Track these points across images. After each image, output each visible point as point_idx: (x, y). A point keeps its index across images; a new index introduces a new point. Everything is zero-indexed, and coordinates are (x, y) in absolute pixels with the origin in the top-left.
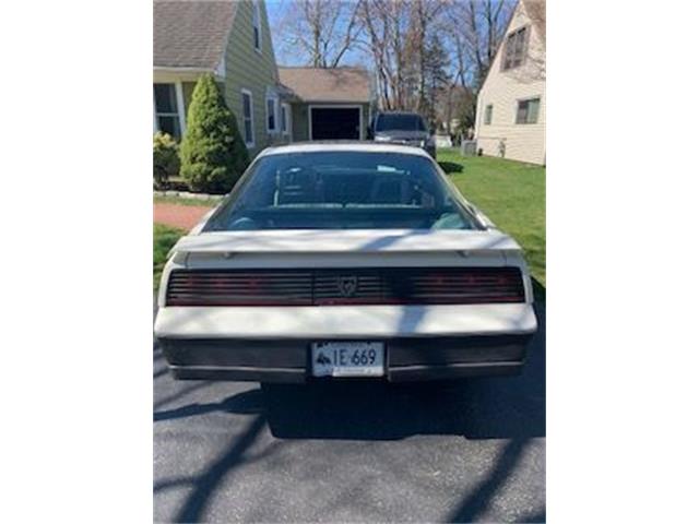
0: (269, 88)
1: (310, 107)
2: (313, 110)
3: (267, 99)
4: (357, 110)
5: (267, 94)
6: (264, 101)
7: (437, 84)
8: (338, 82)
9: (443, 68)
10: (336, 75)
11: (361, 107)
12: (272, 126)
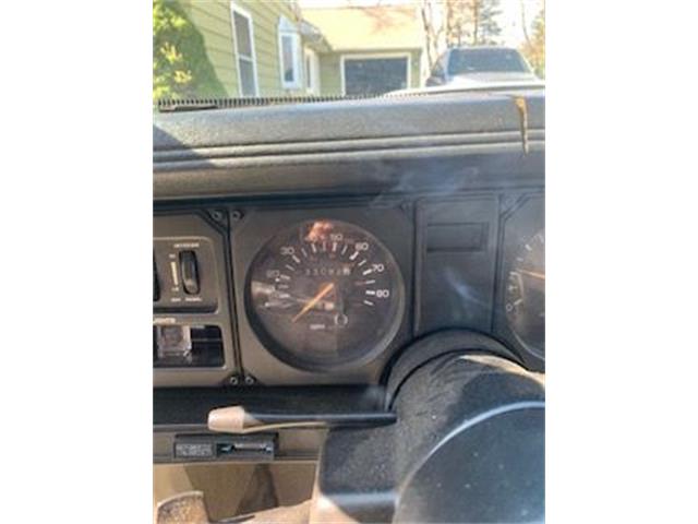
0: (283, 18)
1: (343, 59)
2: (348, 63)
3: (280, 35)
4: (405, 59)
5: (280, 27)
6: (276, 37)
7: (486, 37)
8: (379, 26)
9: (494, 18)
10: (377, 17)
11: (409, 55)
12: (289, 76)
